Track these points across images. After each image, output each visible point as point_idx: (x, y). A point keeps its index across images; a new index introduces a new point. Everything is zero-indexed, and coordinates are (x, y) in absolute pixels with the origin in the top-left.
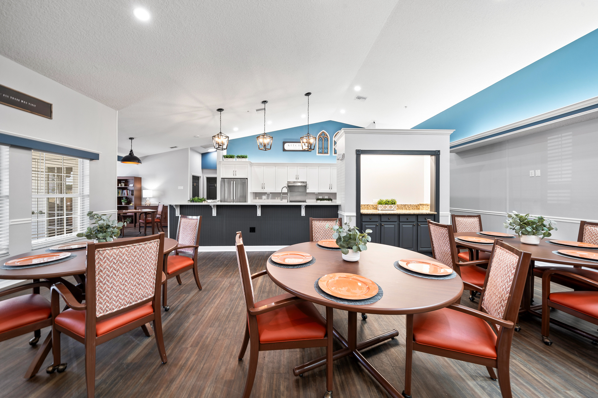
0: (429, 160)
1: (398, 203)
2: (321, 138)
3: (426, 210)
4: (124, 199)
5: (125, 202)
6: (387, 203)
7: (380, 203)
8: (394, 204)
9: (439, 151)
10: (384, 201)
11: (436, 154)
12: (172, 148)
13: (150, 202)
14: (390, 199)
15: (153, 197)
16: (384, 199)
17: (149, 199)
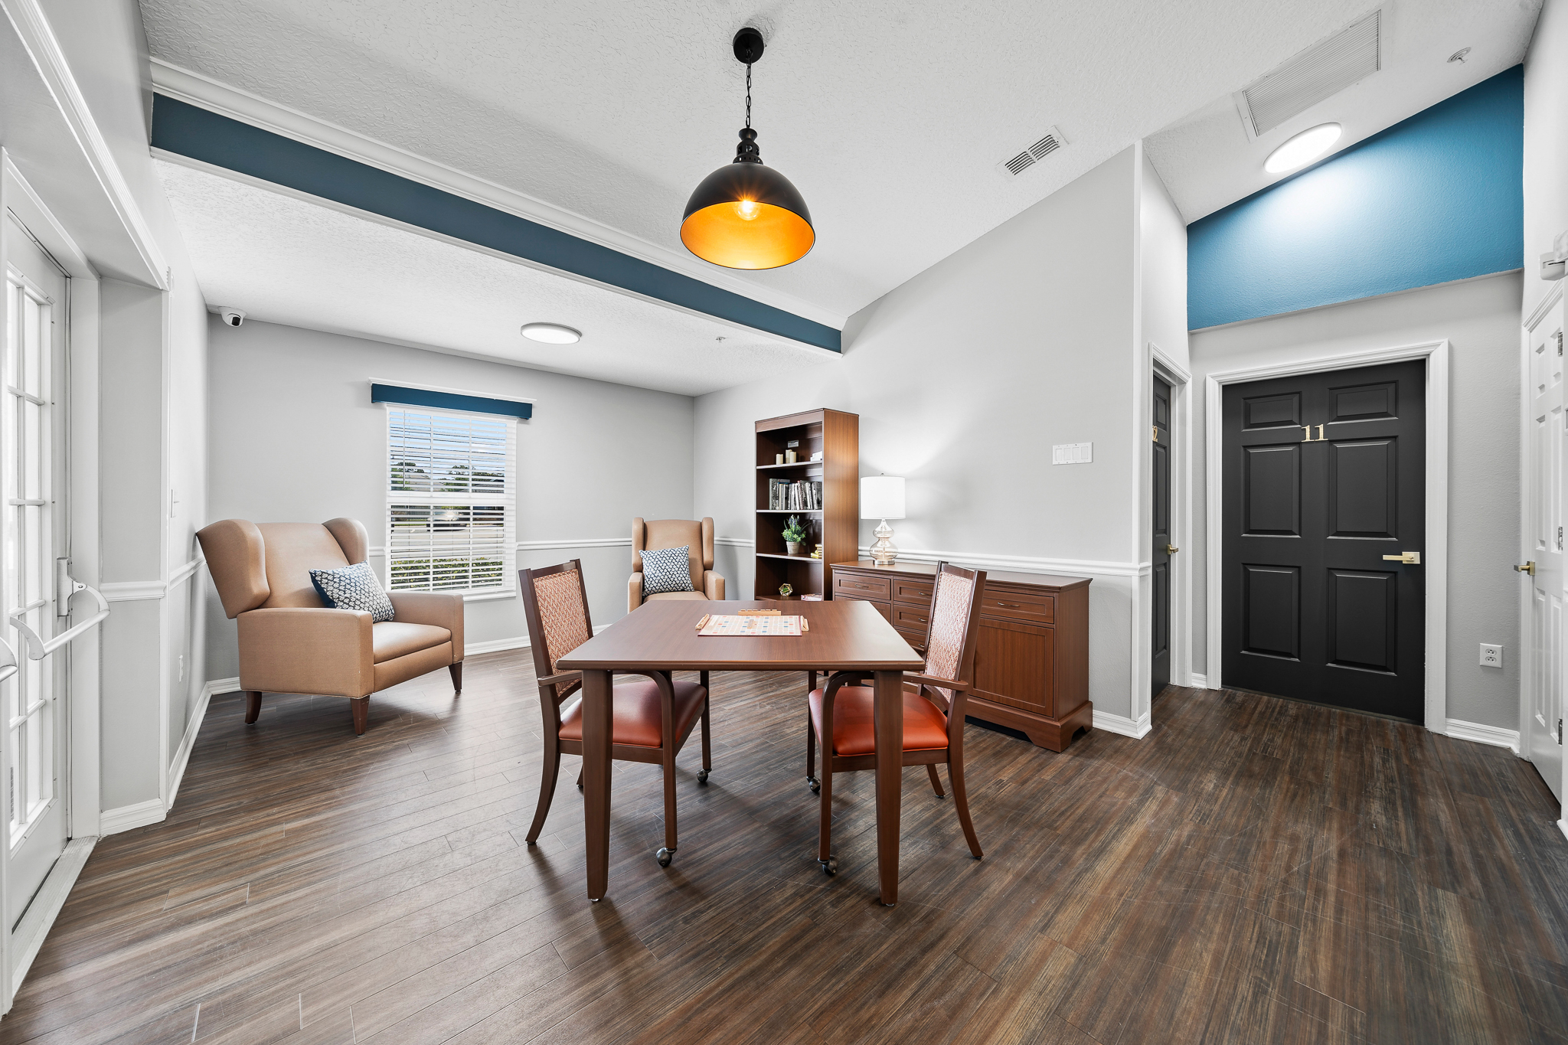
4: (793, 523)
5: (794, 540)
12: (1017, 165)
13: (893, 546)
15: (909, 519)
17: (889, 529)
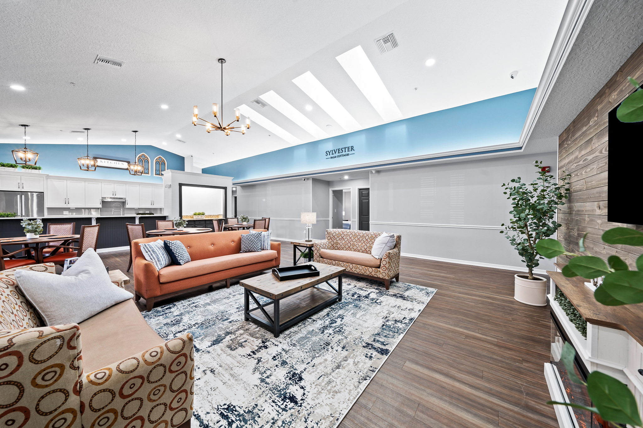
0: (222, 191)
1: (206, 214)
2: (140, 160)
3: (221, 217)
6: (199, 214)
7: (195, 215)
8: (204, 214)
9: (226, 187)
10: (198, 213)
11: (225, 188)
14: (201, 212)
16: (198, 212)
